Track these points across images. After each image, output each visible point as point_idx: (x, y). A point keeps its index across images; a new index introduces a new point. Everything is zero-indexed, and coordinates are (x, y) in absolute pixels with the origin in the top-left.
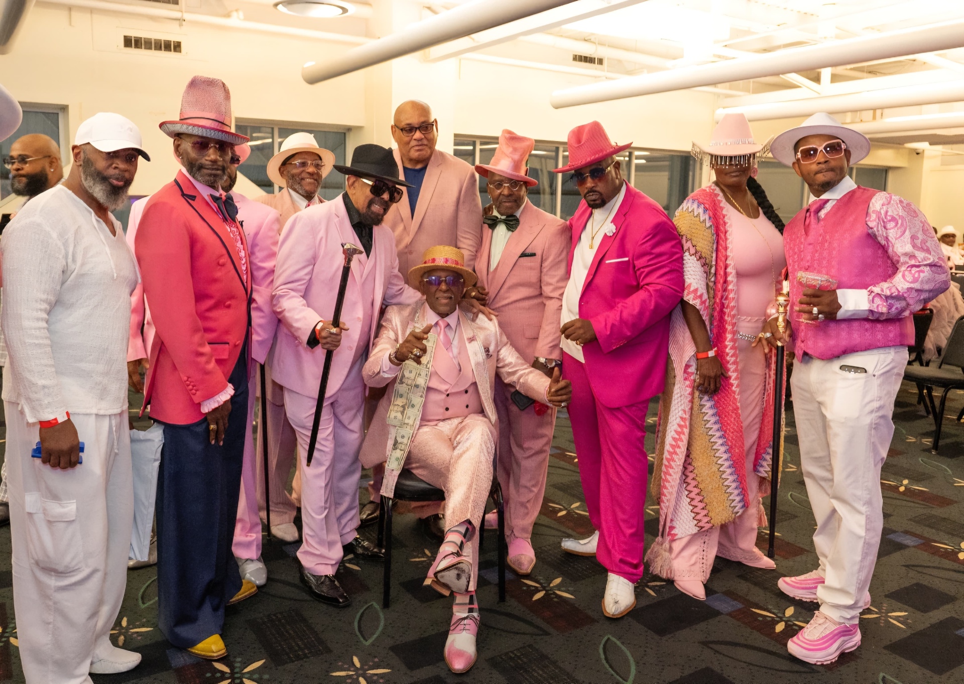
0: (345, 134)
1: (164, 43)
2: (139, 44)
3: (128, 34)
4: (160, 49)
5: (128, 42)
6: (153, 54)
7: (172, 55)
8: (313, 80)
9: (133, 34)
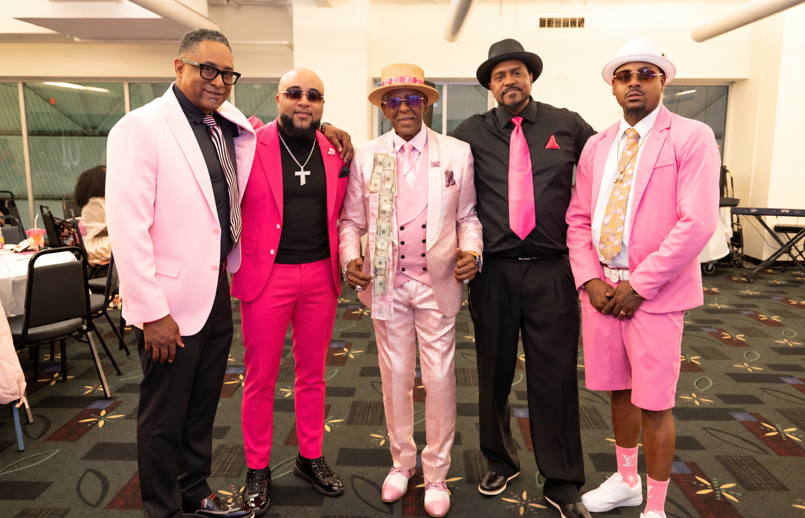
0: (728, 87)
1: (571, 21)
2: (551, 23)
3: (543, 17)
4: (567, 26)
5: (543, 23)
6: (562, 30)
7: (577, 29)
8: (701, 39)
9: (547, 16)
